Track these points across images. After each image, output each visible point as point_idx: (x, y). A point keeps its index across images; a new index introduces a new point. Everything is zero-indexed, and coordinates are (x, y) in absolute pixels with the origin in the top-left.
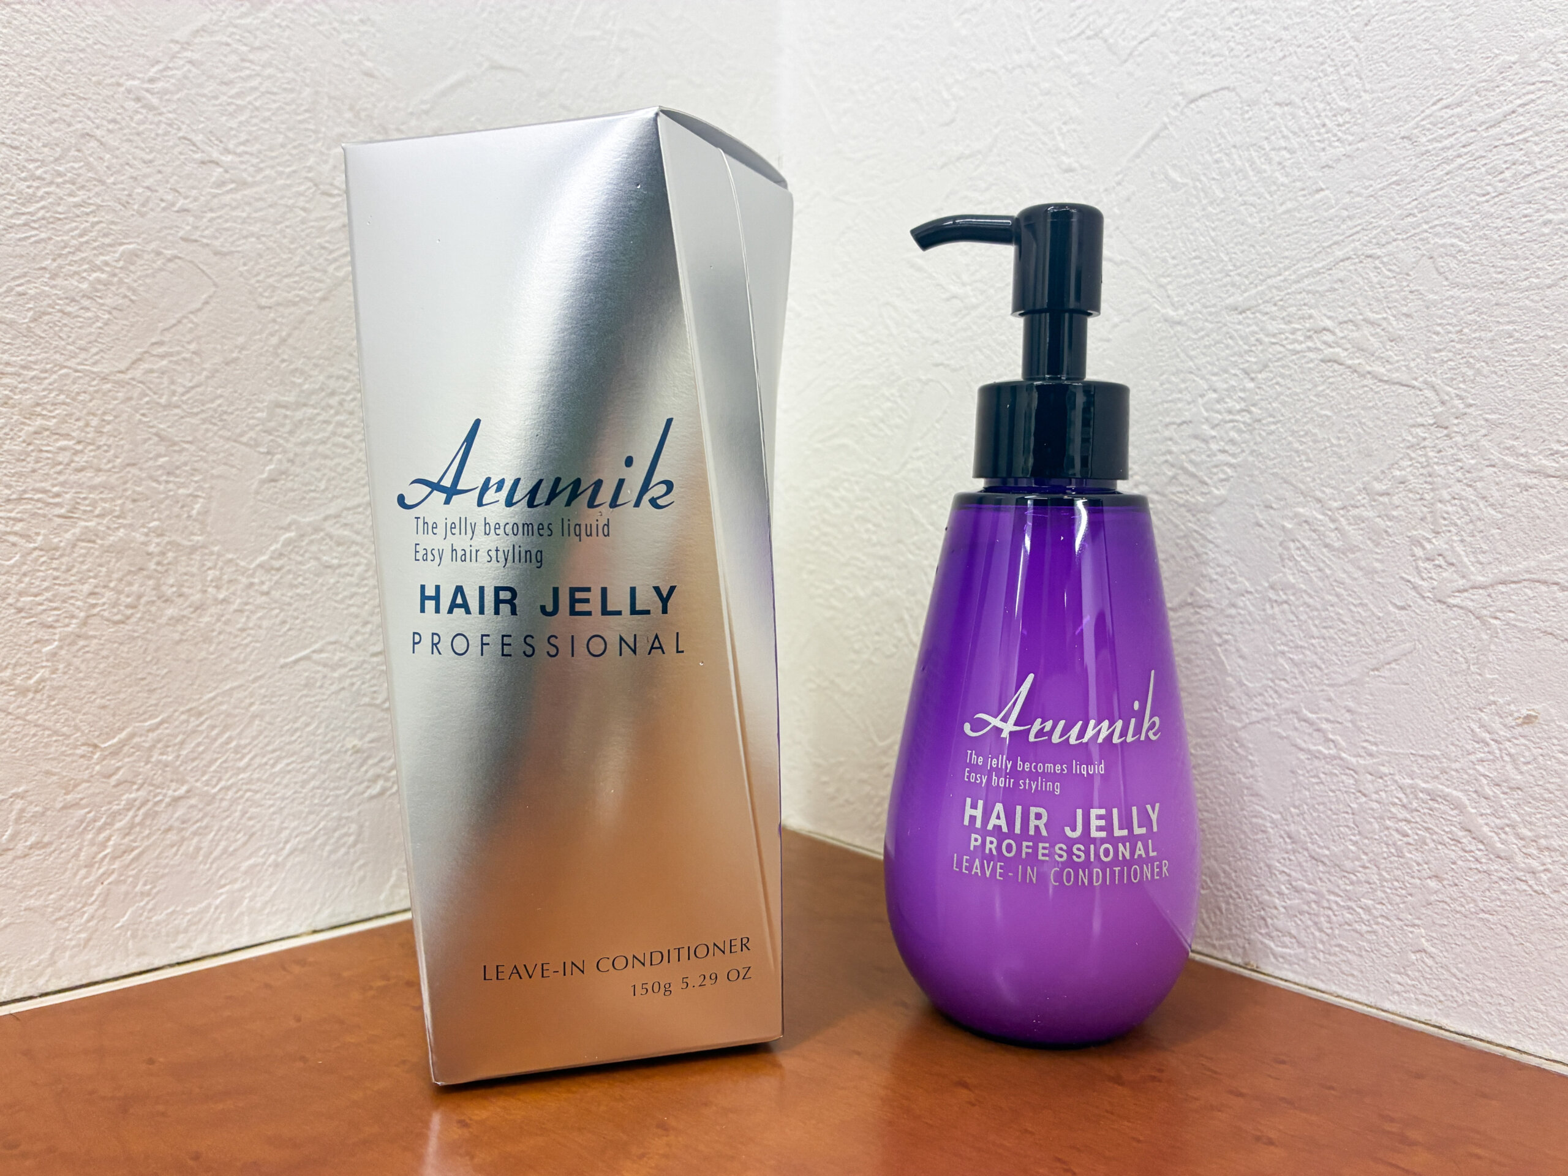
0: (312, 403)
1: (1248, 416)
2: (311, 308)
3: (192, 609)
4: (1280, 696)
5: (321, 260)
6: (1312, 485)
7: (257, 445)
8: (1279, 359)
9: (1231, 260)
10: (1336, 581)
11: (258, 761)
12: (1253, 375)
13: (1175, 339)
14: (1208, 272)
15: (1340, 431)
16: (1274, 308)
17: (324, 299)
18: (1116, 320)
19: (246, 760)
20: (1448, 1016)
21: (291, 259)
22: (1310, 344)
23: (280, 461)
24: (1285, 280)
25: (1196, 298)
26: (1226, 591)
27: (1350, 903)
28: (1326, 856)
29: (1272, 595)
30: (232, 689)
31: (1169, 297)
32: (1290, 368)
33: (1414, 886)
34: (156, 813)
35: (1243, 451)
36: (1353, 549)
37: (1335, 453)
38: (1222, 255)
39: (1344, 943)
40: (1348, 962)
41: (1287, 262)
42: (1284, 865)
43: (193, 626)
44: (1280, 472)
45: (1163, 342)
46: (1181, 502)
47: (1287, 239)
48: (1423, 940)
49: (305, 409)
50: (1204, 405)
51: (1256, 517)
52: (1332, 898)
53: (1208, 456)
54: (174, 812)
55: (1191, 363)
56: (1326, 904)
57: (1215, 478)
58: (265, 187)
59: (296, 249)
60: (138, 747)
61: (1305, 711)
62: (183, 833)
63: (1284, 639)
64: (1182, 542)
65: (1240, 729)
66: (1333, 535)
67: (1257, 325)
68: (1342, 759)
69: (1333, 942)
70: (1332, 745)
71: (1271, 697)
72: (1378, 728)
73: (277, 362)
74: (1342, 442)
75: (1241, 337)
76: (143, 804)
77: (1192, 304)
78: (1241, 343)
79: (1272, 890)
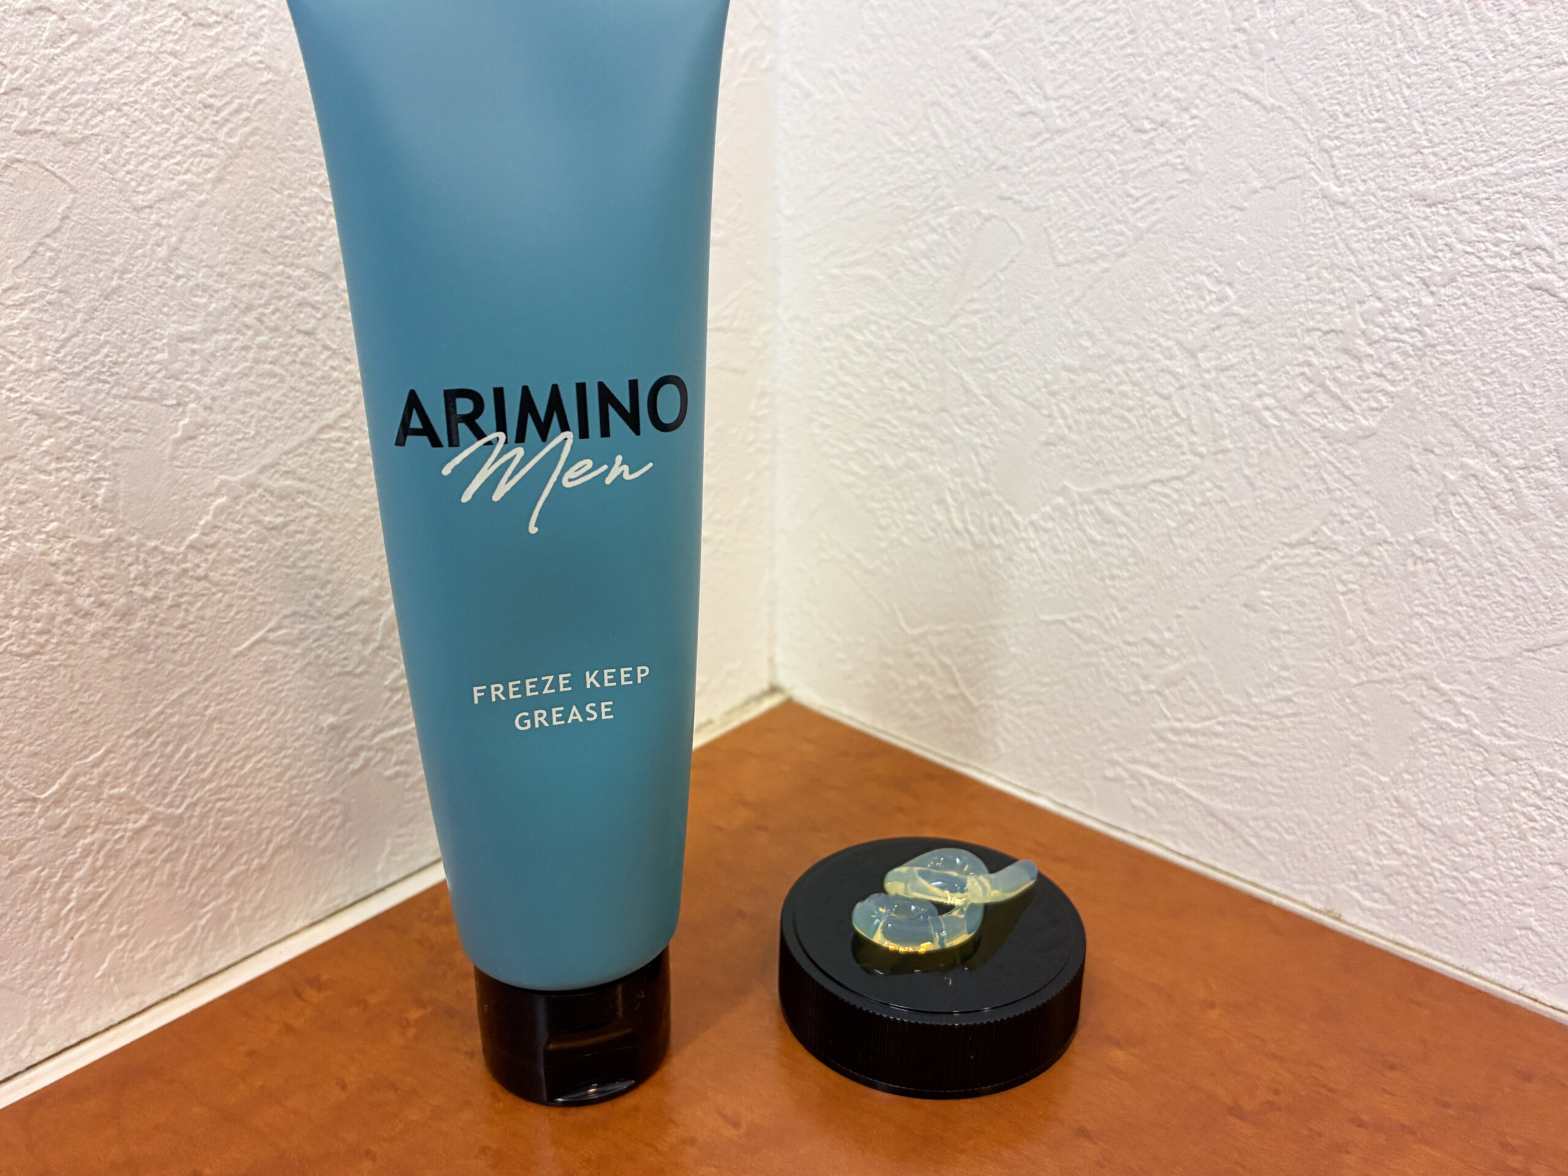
0: (223, 326)
1: (1420, 338)
2: (203, 197)
3: (117, 618)
4: (1409, 660)
5: (207, 125)
6: (1489, 434)
7: (164, 397)
8: (1471, 275)
9: (1426, 133)
10: (1500, 548)
11: (225, 766)
12: (1434, 289)
13: (1334, 224)
14: (1392, 143)
15: (1537, 378)
16: (1477, 208)
17: (219, 180)
18: (1257, 184)
19: (210, 770)
20: (1545, 990)
21: (167, 130)
22: (1516, 262)
23: (194, 411)
24: (1496, 174)
25: (1371, 175)
26: (1359, 536)
27: (1455, 874)
28: (1437, 826)
29: (1416, 550)
30: (183, 695)
31: (1333, 167)
32: (1485, 288)
33: (1532, 868)
34: (119, 851)
35: (1406, 379)
36: (1528, 516)
37: (1526, 402)
38: (1414, 122)
39: (1441, 908)
40: (1444, 926)
41: (1503, 150)
42: (1388, 828)
43: (124, 636)
44: (1450, 412)
45: (1317, 225)
46: (1317, 425)
47: (1508, 119)
48: (1532, 919)
49: (215, 337)
50: (1362, 314)
51: (1411, 460)
52: (1435, 865)
53: (1359, 377)
54: (138, 846)
55: (1352, 259)
56: (1428, 870)
57: (1365, 405)
58: (117, 32)
59: (172, 114)
60: (84, 788)
61: (1437, 681)
62: (153, 864)
63: (1424, 601)
64: (1312, 472)
65: (1355, 686)
66: (1506, 497)
67: (1449, 225)
68: (1472, 735)
69: (1429, 906)
70: (1463, 719)
71: (1398, 658)
72: (1522, 711)
73: (170, 281)
74: (1538, 391)
75: (1424, 236)
76: (102, 846)
77: (1364, 181)
78: (1424, 244)
79: (1367, 847)
